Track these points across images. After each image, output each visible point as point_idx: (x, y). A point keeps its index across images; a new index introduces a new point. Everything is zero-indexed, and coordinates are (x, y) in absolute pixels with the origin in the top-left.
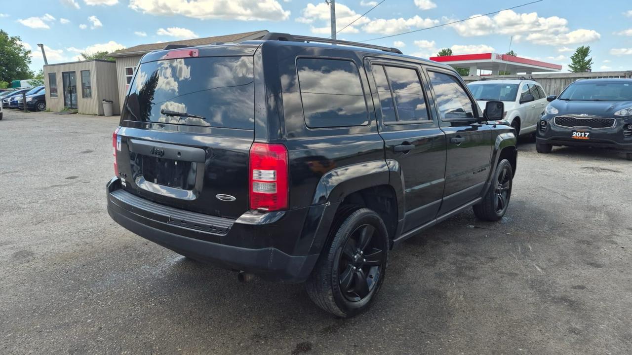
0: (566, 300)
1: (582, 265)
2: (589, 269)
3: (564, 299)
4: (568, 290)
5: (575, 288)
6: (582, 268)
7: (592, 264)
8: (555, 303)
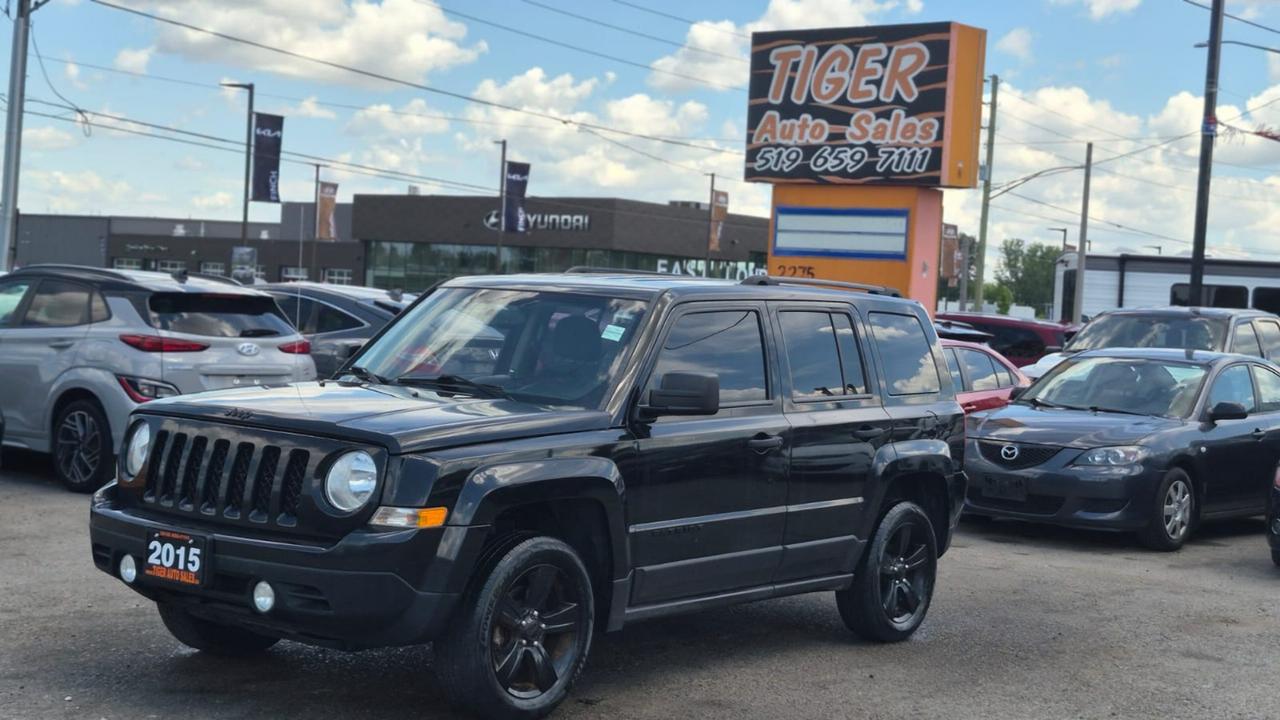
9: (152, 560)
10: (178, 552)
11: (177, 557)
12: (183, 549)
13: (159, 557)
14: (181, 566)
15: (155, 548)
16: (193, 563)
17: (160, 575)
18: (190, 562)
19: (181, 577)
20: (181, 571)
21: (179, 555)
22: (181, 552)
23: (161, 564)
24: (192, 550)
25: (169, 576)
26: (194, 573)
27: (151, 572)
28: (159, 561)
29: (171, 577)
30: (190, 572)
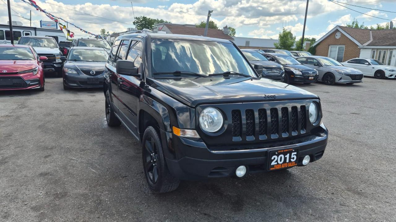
0: (50, 149)
1: (52, 171)
2: (47, 170)
3: (52, 149)
4: (51, 153)
5: (50, 156)
6: (51, 168)
7: (46, 174)
8: (54, 146)
9: (273, 163)
10: (286, 156)
11: (285, 159)
12: (288, 155)
13: (277, 161)
14: (288, 161)
15: (274, 158)
16: (293, 158)
17: (278, 168)
18: (292, 158)
19: (288, 165)
20: (288, 163)
21: (286, 157)
22: (288, 156)
23: (278, 164)
24: (293, 154)
25: (282, 167)
26: (294, 162)
27: (273, 169)
28: (276, 163)
29: (283, 167)
30: (292, 162)
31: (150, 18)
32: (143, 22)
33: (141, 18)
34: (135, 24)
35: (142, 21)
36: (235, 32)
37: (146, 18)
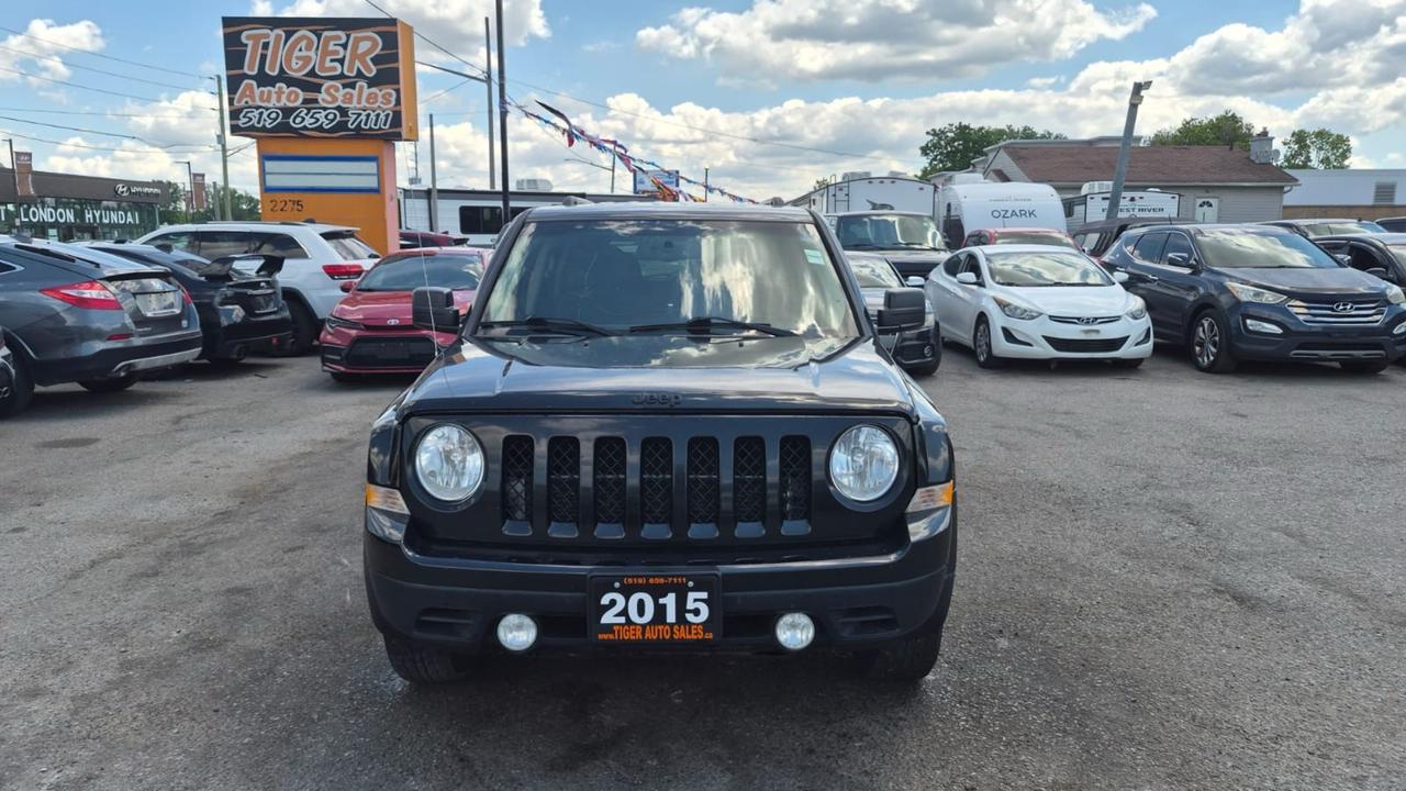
9: (608, 618)
10: (662, 601)
11: (660, 610)
12: (672, 596)
13: (624, 612)
14: (671, 617)
15: (613, 603)
16: (697, 612)
17: (628, 636)
18: (690, 611)
19: (672, 632)
20: (672, 625)
21: (665, 605)
22: (670, 601)
23: (629, 622)
24: (692, 596)
25: (647, 635)
26: (698, 624)
27: (611, 637)
28: (622, 620)
29: (650, 635)
30: (690, 624)
31: (982, 129)
32: (956, 144)
33: (951, 131)
34: (927, 154)
35: (953, 140)
36: (1348, 150)
37: (967, 127)
